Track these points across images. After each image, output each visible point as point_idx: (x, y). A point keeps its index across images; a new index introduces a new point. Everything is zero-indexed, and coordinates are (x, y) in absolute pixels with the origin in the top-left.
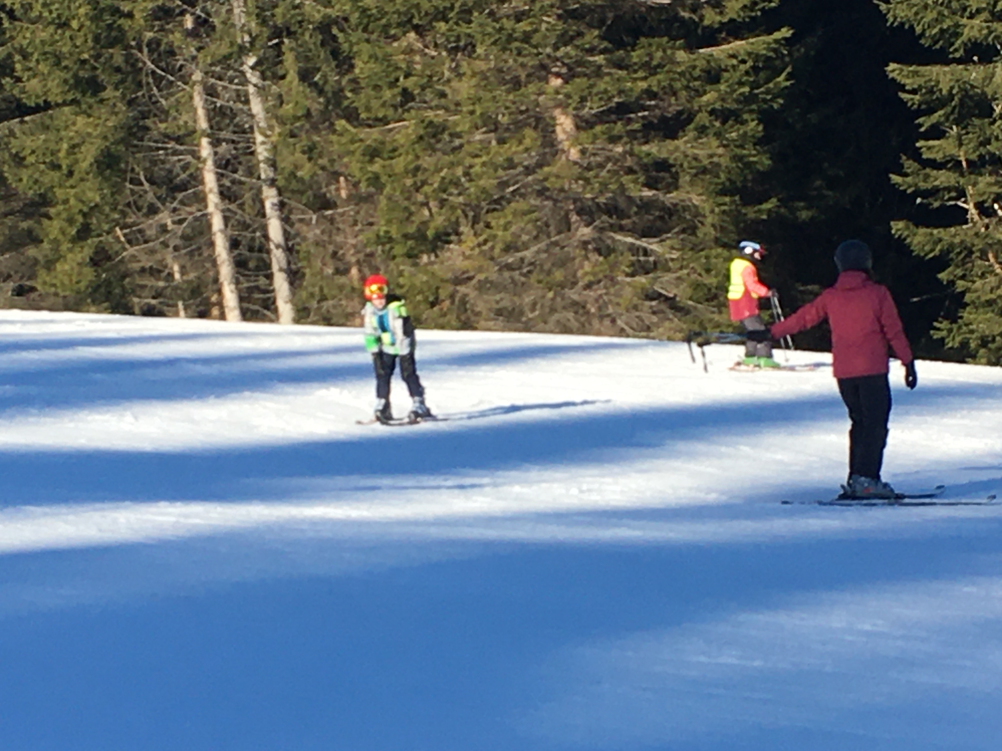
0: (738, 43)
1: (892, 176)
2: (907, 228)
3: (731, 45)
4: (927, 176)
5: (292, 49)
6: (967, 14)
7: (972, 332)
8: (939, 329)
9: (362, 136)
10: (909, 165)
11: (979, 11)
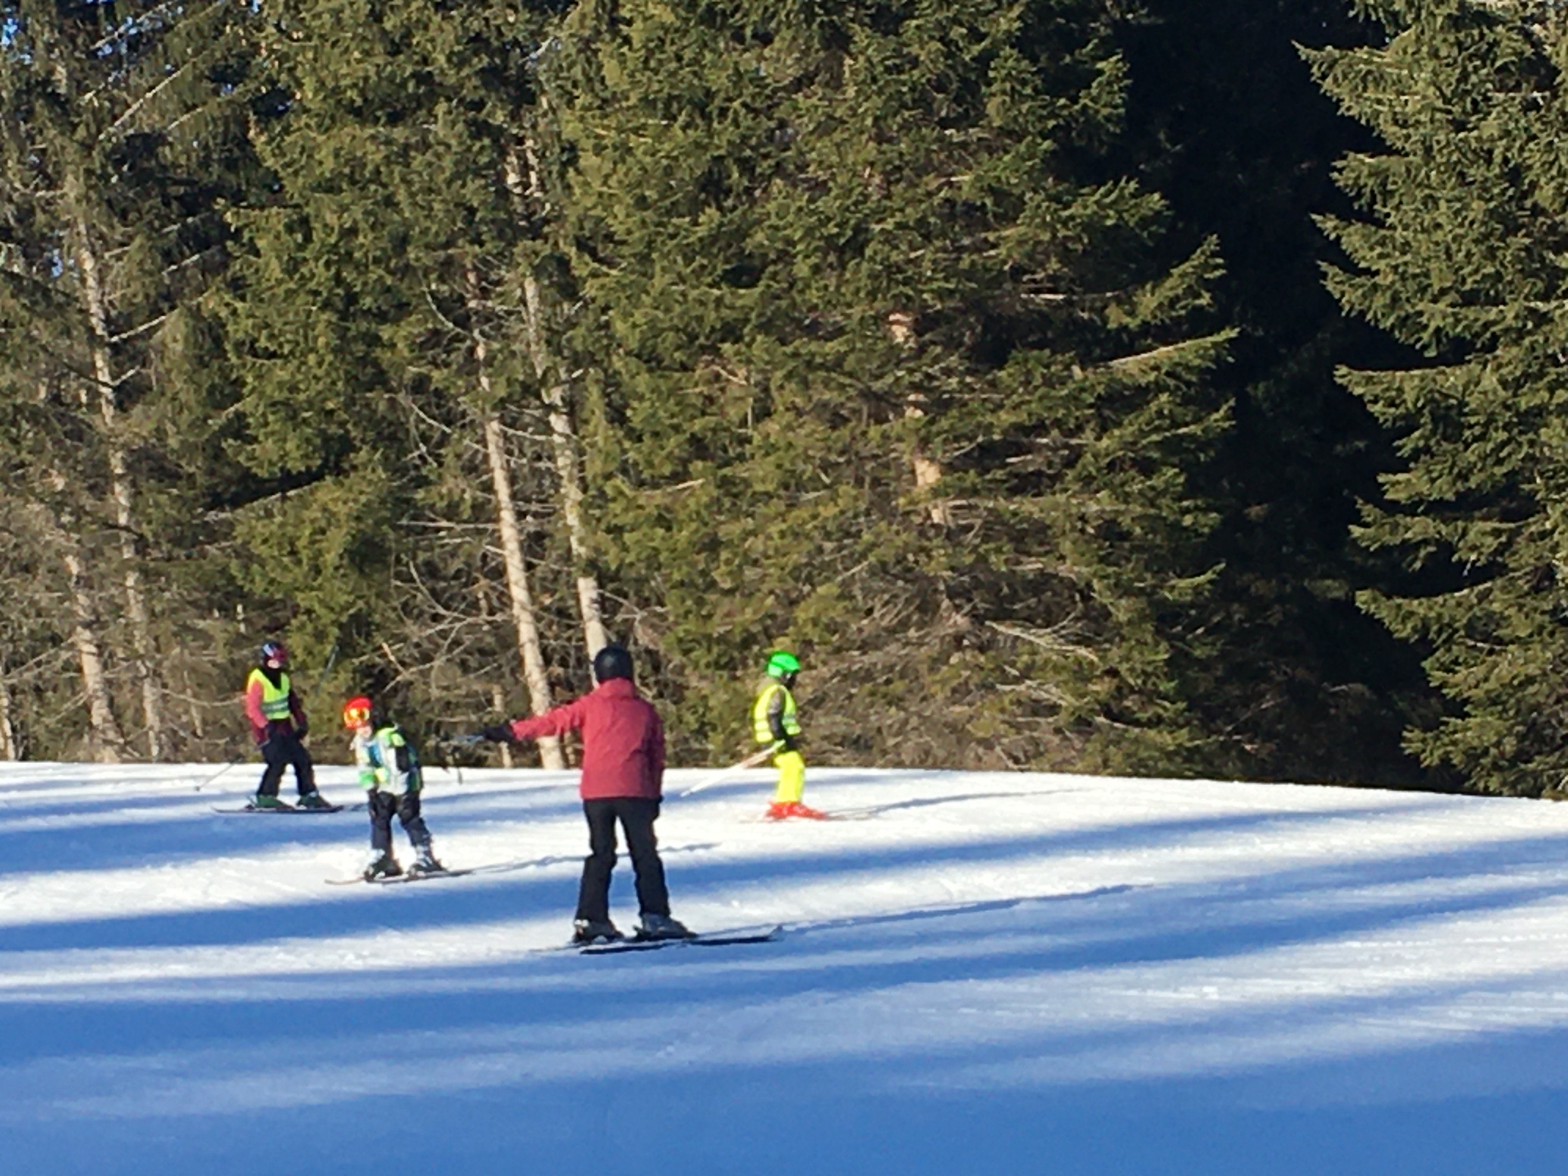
0: (1163, 349)
1: (1352, 528)
2: (1375, 600)
3: (1154, 353)
4: (1395, 526)
5: (597, 381)
6: (1428, 296)
7: (1454, 743)
8: (1410, 741)
9: (641, 501)
10: (1369, 512)
11: (1443, 292)
